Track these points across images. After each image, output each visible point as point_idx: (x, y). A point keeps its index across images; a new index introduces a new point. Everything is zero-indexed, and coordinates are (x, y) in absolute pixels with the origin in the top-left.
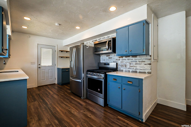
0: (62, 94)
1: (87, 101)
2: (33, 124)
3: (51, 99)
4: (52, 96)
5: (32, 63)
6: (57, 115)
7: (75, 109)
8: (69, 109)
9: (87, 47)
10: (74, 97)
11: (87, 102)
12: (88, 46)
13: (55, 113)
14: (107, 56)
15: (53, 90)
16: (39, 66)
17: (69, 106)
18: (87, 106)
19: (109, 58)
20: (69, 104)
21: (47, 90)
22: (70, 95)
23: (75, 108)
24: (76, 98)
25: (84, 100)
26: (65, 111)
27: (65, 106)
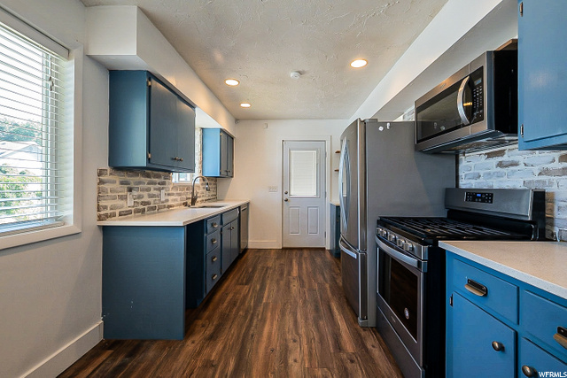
0: (316, 286)
1: (371, 342)
2: (193, 342)
3: (278, 291)
4: (288, 284)
5: (272, 189)
6: (249, 346)
7: (306, 352)
8: (291, 344)
9: (381, 129)
10: (341, 307)
11: (364, 346)
12: (384, 124)
13: (252, 336)
14: (490, 155)
15: (304, 266)
16: (286, 197)
17: (302, 331)
18: (352, 361)
19: (500, 165)
20: (307, 325)
21: (291, 262)
22: (333, 294)
23: (310, 349)
24: (343, 312)
25: (363, 333)
26: (276, 344)
27: (291, 326)
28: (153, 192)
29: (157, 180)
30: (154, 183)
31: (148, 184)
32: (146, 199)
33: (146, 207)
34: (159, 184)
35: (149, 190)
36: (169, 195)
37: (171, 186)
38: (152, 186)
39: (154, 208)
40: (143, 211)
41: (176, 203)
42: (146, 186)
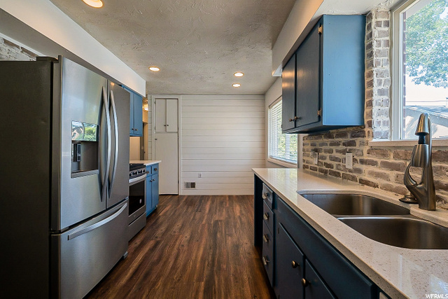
28: (335, 154)
29: (342, 140)
30: (337, 144)
31: (331, 145)
32: (328, 161)
33: (328, 169)
34: (344, 144)
35: (330, 151)
36: (362, 162)
37: (366, 149)
38: (334, 148)
39: (337, 174)
40: (326, 172)
41: (385, 182)
42: (328, 147)
